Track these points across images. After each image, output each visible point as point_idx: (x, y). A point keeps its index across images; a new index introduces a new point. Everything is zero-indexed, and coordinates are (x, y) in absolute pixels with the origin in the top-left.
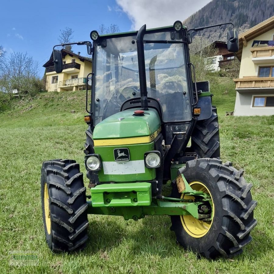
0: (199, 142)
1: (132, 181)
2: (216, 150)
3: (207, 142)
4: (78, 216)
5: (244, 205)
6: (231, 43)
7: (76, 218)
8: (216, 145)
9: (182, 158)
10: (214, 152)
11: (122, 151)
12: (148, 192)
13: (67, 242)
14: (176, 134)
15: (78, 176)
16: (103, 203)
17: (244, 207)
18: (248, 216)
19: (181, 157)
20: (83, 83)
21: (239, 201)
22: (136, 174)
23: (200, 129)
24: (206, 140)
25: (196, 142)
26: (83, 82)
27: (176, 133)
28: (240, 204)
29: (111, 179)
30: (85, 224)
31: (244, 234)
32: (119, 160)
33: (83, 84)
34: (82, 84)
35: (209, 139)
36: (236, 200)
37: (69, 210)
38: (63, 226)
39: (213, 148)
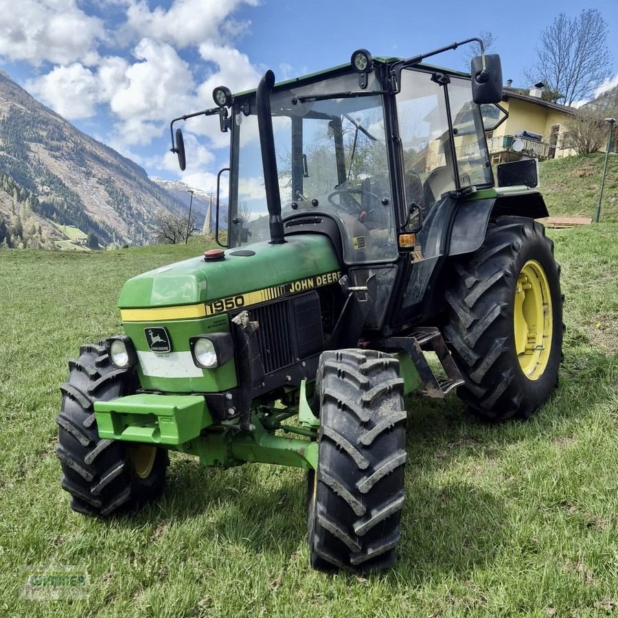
0: (456, 305)
1: (184, 391)
2: (492, 323)
3: (473, 303)
4: (98, 452)
5: (360, 461)
6: (477, 83)
7: (96, 455)
8: (492, 310)
9: (389, 340)
10: (486, 327)
11: (157, 332)
12: (174, 418)
13: (88, 498)
14: (352, 291)
15: (114, 375)
16: (113, 432)
17: (359, 465)
18: (370, 487)
19: (387, 338)
20: (503, 147)
21: (348, 450)
22: (188, 378)
23: (462, 273)
24: (471, 298)
25: (450, 303)
26: (502, 145)
27: (353, 288)
28: (352, 457)
29: (155, 385)
30: (117, 467)
31: (364, 525)
32: (155, 349)
33: (502, 150)
34: (500, 151)
35: (478, 296)
36: (343, 448)
37: (82, 439)
38: (73, 467)
39: (486, 318)
